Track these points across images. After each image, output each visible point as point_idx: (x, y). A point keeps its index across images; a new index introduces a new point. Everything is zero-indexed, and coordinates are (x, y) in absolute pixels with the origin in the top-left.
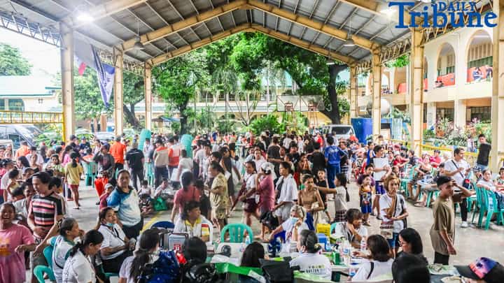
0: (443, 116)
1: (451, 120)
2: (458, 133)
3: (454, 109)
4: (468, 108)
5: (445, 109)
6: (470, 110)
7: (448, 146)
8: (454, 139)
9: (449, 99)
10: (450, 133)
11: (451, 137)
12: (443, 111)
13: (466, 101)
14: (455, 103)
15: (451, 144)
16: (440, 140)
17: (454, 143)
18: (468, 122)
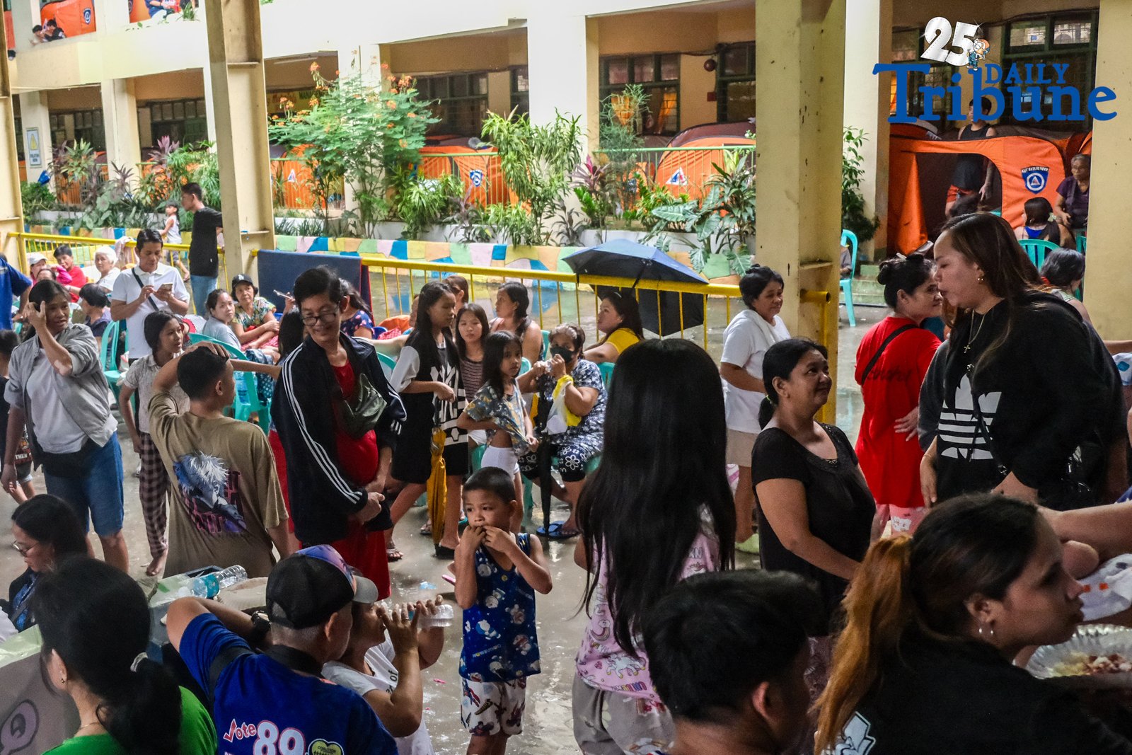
0: (71, 134)
1: (99, 145)
2: (123, 185)
3: (101, 110)
4: (141, 105)
5: (74, 112)
6: (147, 111)
7: (98, 231)
8: (113, 208)
9: (84, 80)
10: (98, 190)
11: (103, 202)
12: (69, 120)
13: (132, 85)
14: (103, 91)
15: (106, 224)
16: (72, 215)
17: (115, 221)
18: (145, 153)
